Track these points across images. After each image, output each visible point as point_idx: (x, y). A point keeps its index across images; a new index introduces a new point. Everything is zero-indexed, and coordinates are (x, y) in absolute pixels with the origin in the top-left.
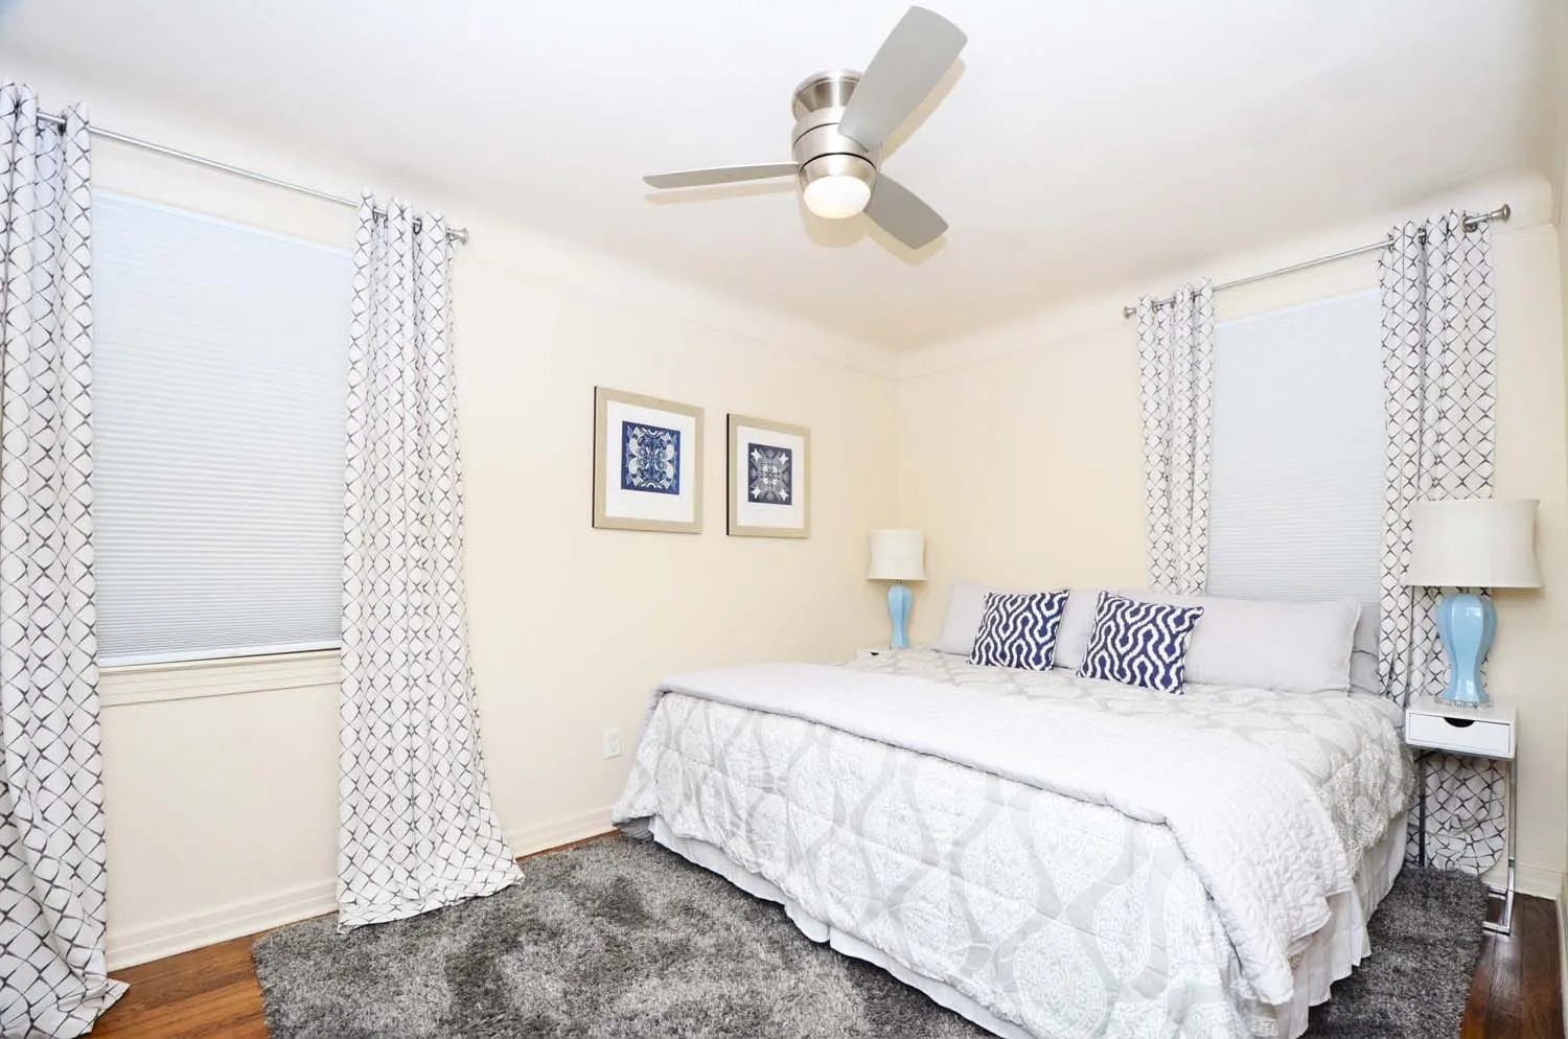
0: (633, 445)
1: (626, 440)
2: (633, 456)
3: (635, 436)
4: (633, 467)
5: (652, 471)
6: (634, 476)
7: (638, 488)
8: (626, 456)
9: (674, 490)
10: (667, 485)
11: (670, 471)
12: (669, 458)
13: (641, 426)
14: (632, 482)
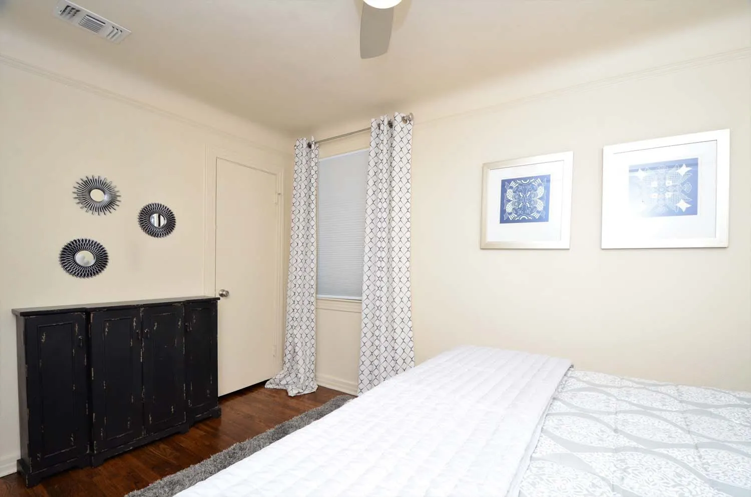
0: (510, 194)
1: (504, 191)
2: (509, 201)
3: (511, 188)
4: (509, 208)
5: (524, 209)
6: (510, 214)
7: (514, 221)
8: (504, 201)
9: (544, 218)
10: (537, 216)
11: (540, 206)
12: (539, 196)
13: (514, 180)
14: (508, 218)
